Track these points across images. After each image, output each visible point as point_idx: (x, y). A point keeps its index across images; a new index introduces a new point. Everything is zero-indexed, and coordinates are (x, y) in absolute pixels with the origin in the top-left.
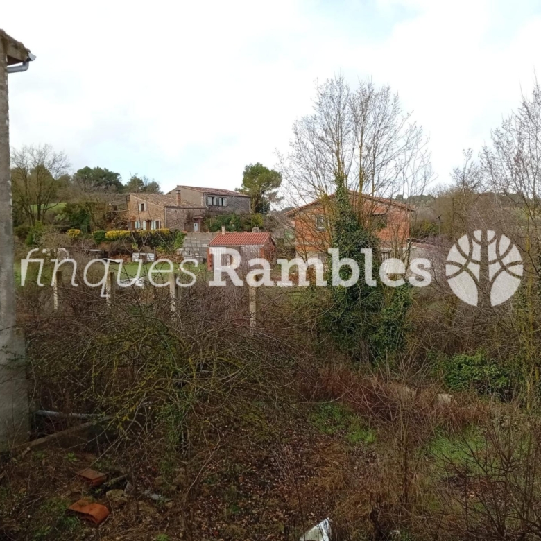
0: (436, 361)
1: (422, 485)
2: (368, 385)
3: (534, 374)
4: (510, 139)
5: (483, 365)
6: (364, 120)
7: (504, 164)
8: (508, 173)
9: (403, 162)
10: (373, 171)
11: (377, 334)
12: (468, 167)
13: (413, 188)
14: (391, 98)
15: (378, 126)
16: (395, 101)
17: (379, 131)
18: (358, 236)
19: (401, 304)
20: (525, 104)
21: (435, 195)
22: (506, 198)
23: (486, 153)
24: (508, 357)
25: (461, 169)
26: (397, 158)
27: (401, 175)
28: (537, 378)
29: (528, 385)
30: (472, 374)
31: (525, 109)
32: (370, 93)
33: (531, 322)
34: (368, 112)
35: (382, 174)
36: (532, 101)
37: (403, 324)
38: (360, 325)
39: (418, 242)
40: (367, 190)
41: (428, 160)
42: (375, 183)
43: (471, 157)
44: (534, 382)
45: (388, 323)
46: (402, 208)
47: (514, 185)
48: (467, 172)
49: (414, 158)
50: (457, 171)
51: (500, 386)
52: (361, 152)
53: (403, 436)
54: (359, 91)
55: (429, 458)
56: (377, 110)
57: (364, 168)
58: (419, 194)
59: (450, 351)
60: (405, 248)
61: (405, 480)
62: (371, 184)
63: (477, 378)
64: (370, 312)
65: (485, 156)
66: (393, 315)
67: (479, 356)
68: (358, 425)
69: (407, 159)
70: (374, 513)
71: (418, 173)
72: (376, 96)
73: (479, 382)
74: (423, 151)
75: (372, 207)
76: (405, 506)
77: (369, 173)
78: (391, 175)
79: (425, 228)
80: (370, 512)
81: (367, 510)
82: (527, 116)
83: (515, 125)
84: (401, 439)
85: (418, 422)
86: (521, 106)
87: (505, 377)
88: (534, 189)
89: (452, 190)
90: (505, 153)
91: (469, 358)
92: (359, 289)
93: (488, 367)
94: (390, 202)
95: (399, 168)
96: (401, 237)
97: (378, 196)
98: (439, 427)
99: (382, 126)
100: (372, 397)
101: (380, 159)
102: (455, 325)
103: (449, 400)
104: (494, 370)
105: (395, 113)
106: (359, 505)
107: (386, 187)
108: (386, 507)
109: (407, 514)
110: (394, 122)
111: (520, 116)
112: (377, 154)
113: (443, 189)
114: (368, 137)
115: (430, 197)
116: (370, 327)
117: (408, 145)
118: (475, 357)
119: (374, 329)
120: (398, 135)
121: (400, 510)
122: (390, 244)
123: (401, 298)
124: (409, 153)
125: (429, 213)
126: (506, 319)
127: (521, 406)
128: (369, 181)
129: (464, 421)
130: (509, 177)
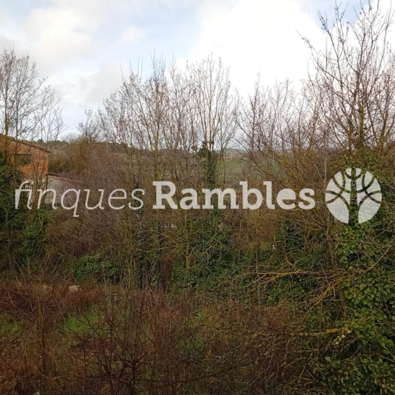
0: (68, 263)
1: (56, 354)
2: (14, 288)
3: (133, 263)
4: (116, 107)
5: (101, 261)
6: (8, 78)
7: (113, 123)
8: (115, 130)
9: (41, 114)
10: (17, 119)
11: (22, 247)
12: (89, 123)
13: (49, 135)
14: (30, 65)
15: (20, 85)
16: (33, 67)
17: (20, 89)
18: (4, 171)
19: (41, 223)
20: (124, 84)
21: (68, 141)
22: (114, 147)
23: (100, 114)
24: (117, 254)
25: (84, 124)
26: (35, 111)
27: (39, 124)
28: (135, 266)
29: (129, 271)
30: (93, 269)
31: (125, 88)
32: (13, 58)
33: (131, 229)
34: (11, 73)
35: (24, 122)
36: (129, 83)
37: (42, 238)
38: (7, 242)
39: (54, 175)
40: (12, 134)
41: (60, 115)
42: (19, 128)
43: (90, 116)
44: (133, 268)
45: (30, 238)
46: (41, 149)
47: (119, 138)
48: (88, 126)
49: (49, 112)
50: (81, 125)
51: (112, 274)
52: (6, 104)
53: (41, 322)
54: (3, 55)
55: (62, 334)
56: (19, 72)
57: (9, 116)
58: (54, 140)
59: (78, 254)
60: (44, 181)
61: (43, 354)
62: (15, 129)
63: (96, 271)
64: (16, 231)
65: (100, 117)
66: (35, 232)
67: (98, 256)
68: (5, 321)
69: (44, 113)
70: (18, 384)
71: (53, 125)
72: (18, 61)
73: (98, 273)
74: (56, 107)
75: (17, 148)
76: (44, 373)
77: (13, 121)
78: (32, 124)
79: (61, 165)
80: (15, 384)
81: (13, 384)
82: (126, 93)
83: (118, 98)
84: (40, 324)
85: (53, 309)
86: (122, 86)
87: (115, 267)
88: (131, 141)
89: (80, 138)
90: (113, 116)
91: (91, 257)
92: (6, 213)
93: (104, 263)
94: (31, 144)
95: (37, 119)
96: (41, 171)
97: (21, 139)
98: (70, 310)
99: (24, 85)
100: (17, 297)
101: (22, 111)
102: (81, 235)
103: (77, 289)
104: (108, 264)
105: (33, 77)
106: (6, 382)
107: (28, 133)
108: (28, 377)
109: (45, 378)
110: (33, 83)
111: (122, 92)
112: (19, 106)
113: (73, 138)
114: (12, 93)
115: (64, 142)
116: (16, 242)
117: (45, 102)
118: (96, 256)
119: (20, 243)
120: (36, 94)
121: (40, 376)
122: (32, 177)
123: (41, 218)
124: (45, 108)
125: (64, 154)
126: (115, 229)
127: (125, 286)
128: (14, 127)
129: (87, 303)
130: (116, 132)
